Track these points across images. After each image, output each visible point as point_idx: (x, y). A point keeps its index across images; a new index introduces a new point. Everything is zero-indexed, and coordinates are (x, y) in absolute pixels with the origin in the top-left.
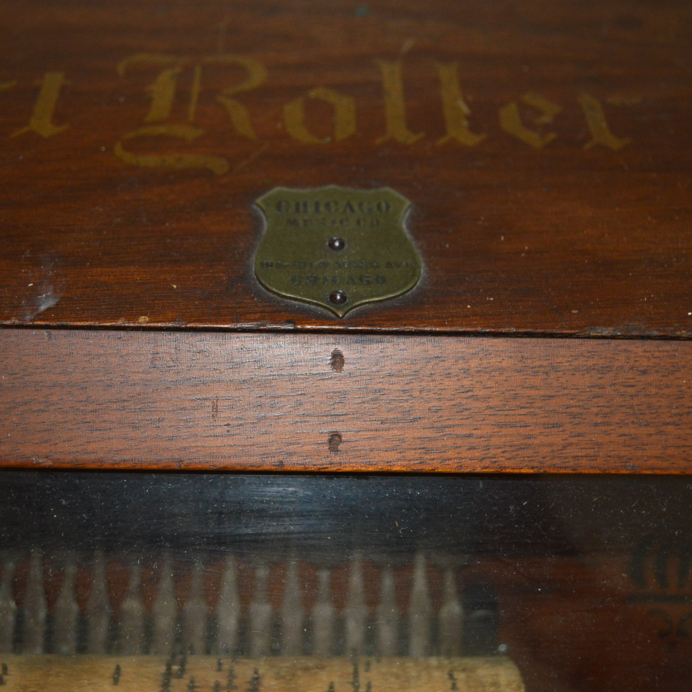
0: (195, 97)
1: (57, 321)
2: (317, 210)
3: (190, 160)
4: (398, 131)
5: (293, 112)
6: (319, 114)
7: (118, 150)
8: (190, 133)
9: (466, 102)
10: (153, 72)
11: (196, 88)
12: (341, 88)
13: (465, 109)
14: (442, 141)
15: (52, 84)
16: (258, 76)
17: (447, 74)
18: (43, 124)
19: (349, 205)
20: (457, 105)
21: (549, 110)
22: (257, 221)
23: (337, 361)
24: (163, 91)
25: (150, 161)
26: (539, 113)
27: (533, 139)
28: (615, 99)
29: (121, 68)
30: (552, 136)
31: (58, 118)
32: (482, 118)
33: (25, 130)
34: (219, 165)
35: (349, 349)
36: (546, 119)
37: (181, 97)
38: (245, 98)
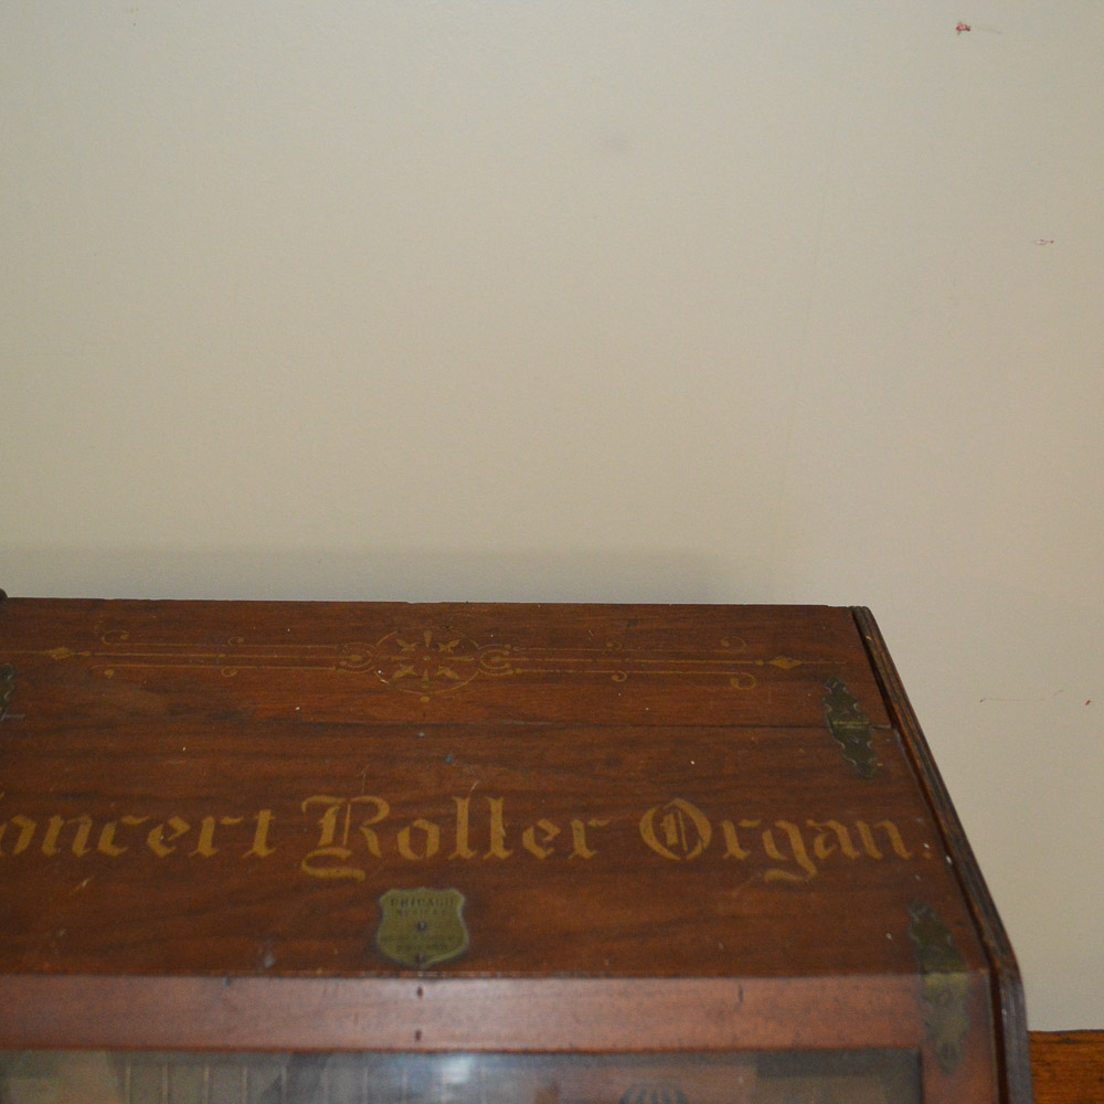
0: (347, 828)
1: (277, 971)
2: (413, 903)
3: (344, 872)
4: (463, 850)
5: (404, 838)
6: (418, 838)
7: (304, 866)
8: (343, 853)
9: (504, 827)
10: (323, 809)
11: (348, 822)
12: (433, 819)
13: (503, 832)
14: (486, 857)
15: (264, 818)
16: (384, 811)
17: (496, 806)
18: (260, 848)
19: (431, 901)
20: (498, 828)
21: (553, 830)
22: (380, 912)
23: (420, 992)
24: (328, 822)
25: (321, 873)
26: (547, 834)
27: (540, 853)
28: (593, 823)
29: (304, 805)
30: (551, 850)
31: (269, 844)
32: (512, 839)
33: (250, 852)
34: (359, 874)
35: (427, 988)
36: (549, 838)
37: (339, 828)
38: (376, 828)
